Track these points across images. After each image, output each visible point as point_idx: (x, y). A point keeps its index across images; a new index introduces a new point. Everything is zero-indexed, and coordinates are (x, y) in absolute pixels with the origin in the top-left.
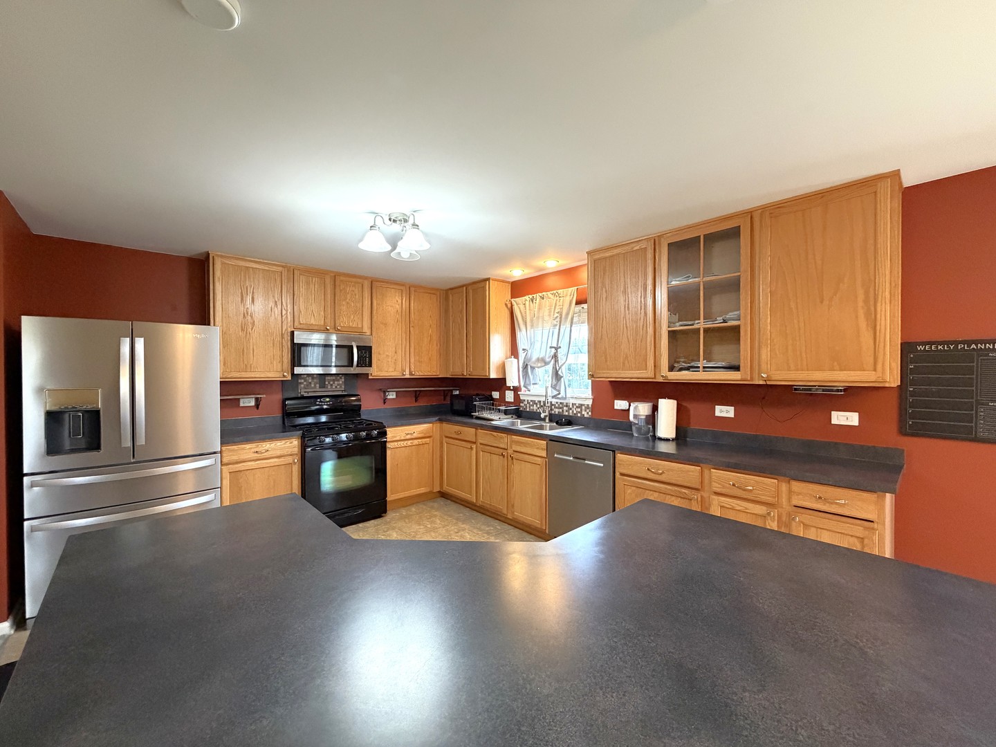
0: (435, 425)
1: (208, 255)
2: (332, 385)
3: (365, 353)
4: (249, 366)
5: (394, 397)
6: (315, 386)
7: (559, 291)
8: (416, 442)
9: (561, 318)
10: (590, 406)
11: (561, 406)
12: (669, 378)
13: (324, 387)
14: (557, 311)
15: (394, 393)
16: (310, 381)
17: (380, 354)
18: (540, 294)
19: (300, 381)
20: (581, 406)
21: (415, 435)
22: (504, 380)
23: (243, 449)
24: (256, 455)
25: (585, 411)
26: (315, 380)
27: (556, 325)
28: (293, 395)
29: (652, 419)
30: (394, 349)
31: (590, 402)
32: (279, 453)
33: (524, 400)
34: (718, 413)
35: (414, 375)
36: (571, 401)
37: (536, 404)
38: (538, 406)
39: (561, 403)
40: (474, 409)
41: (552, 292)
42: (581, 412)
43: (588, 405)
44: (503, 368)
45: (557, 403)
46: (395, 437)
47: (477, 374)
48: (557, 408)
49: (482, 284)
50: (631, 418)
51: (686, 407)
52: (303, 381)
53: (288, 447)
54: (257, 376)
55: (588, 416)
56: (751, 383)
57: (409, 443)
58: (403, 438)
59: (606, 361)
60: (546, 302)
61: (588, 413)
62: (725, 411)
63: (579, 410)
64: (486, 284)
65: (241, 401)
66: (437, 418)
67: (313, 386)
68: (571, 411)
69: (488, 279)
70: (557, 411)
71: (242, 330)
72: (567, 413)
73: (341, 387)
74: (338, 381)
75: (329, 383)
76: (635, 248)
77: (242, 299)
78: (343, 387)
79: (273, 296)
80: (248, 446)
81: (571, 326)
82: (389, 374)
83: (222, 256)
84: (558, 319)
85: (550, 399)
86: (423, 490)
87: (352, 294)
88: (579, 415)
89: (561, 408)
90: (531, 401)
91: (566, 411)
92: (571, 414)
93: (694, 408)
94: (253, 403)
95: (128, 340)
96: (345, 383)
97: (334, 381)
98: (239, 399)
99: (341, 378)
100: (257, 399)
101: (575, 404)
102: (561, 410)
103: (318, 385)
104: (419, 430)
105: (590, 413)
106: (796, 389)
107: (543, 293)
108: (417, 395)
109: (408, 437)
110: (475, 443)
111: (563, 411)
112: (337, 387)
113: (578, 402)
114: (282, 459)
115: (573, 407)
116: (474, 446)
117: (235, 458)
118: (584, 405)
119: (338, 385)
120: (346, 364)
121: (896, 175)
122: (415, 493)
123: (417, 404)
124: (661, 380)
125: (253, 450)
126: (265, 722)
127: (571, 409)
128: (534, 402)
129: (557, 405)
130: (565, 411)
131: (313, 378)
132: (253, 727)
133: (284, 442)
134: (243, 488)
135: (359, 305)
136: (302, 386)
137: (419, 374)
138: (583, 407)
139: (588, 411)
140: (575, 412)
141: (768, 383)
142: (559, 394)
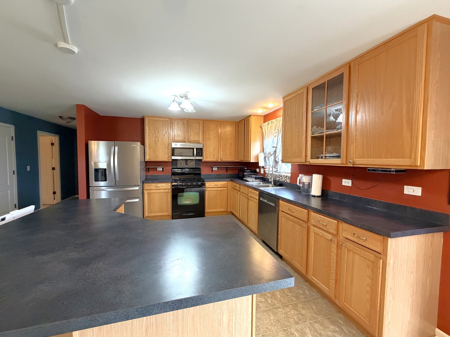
0: (229, 182)
1: (144, 116)
2: (190, 164)
3: (200, 151)
4: (157, 156)
5: (217, 169)
6: (184, 164)
7: (278, 119)
8: (219, 189)
9: (278, 132)
12: (311, 162)
13: (187, 165)
14: (277, 128)
15: (217, 168)
16: (182, 162)
17: (207, 151)
18: (271, 121)
19: (178, 162)
21: (219, 186)
22: (258, 163)
23: (152, 185)
24: (156, 188)
26: (184, 162)
27: (277, 136)
28: (176, 167)
29: (310, 185)
30: (213, 149)
31: (290, 175)
32: (163, 188)
34: (343, 184)
35: (222, 160)
36: (283, 174)
39: (279, 175)
40: (244, 176)
41: (276, 119)
42: (286, 180)
43: (289, 176)
44: (257, 157)
45: (278, 175)
46: (210, 186)
47: (246, 160)
48: (278, 177)
49: (248, 118)
50: (298, 183)
51: (328, 179)
52: (179, 162)
53: (167, 186)
54: (160, 159)
56: (346, 166)
57: (216, 189)
58: (213, 187)
59: (288, 154)
60: (274, 125)
61: (289, 180)
62: (347, 183)
63: (286, 179)
64: (250, 118)
65: (158, 168)
66: (229, 179)
67: (183, 164)
68: (283, 179)
69: (250, 116)
70: (278, 179)
71: (155, 143)
72: (281, 180)
73: (194, 165)
74: (193, 162)
75: (189, 163)
76: (299, 93)
77: (155, 131)
78: (195, 164)
79: (165, 130)
80: (153, 184)
82: (211, 160)
83: (148, 117)
84: (277, 133)
85: (274, 173)
86: (222, 210)
87: (195, 127)
90: (268, 173)
92: (283, 181)
93: (333, 180)
94: (161, 170)
95: (114, 147)
96: (195, 163)
97: (191, 162)
98: (157, 168)
99: (194, 161)
100: (163, 168)
103: (185, 164)
104: (221, 184)
105: (290, 181)
106: (369, 170)
107: (273, 120)
108: (227, 169)
109: (216, 186)
110: (239, 191)
112: (192, 165)
113: (285, 175)
114: (165, 190)
115: (284, 177)
116: (239, 193)
117: (149, 188)
119: (193, 164)
120: (192, 155)
122: (219, 211)
123: (226, 173)
124: (308, 163)
125: (155, 186)
126: (141, 276)
131: (183, 161)
132: (138, 277)
133: (165, 184)
134: (152, 199)
135: (198, 131)
136: (179, 164)
137: (225, 160)
141: (355, 166)
142: (278, 170)
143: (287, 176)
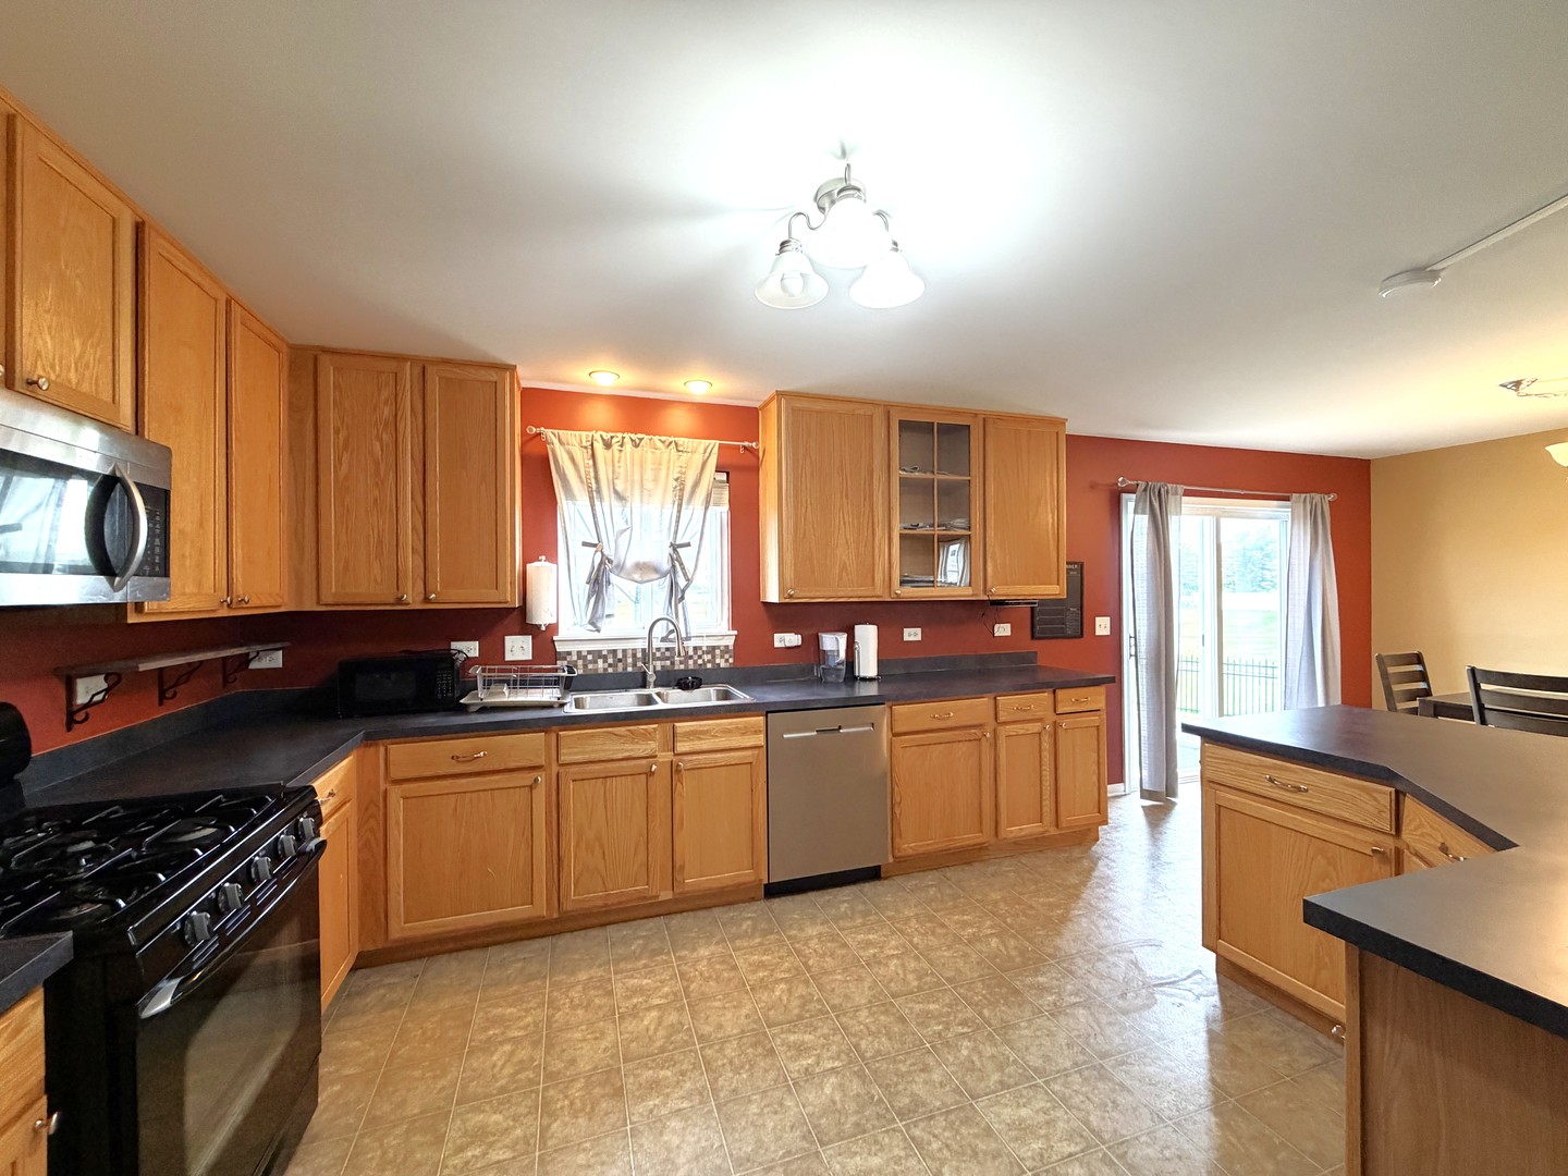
7: (681, 440)
9: (683, 491)
10: (731, 648)
11: (668, 654)
14: (672, 475)
18: (633, 436)
20: (712, 650)
25: (722, 657)
27: (672, 502)
31: (730, 642)
33: (569, 653)
34: (906, 638)
36: (691, 644)
37: (605, 658)
38: (610, 661)
39: (667, 649)
41: (663, 438)
42: (712, 661)
43: (727, 647)
48: (659, 659)
55: (727, 665)
59: (813, 572)
60: (650, 456)
61: (727, 661)
62: (912, 634)
63: (709, 657)
68: (691, 662)
70: (659, 665)
72: (682, 667)
81: (706, 508)
84: (676, 491)
88: (709, 666)
89: (667, 658)
90: (589, 652)
91: (681, 663)
92: (691, 667)
93: (889, 633)
101: (700, 648)
102: (668, 663)
105: (731, 660)
107: (640, 436)
111: (673, 663)
113: (705, 643)
115: (696, 653)
118: (719, 647)
121: (1062, 422)
127: (691, 657)
128: (598, 654)
129: (658, 654)
130: (677, 663)
138: (718, 652)
139: (727, 656)
140: (700, 662)
143: (714, 648)
